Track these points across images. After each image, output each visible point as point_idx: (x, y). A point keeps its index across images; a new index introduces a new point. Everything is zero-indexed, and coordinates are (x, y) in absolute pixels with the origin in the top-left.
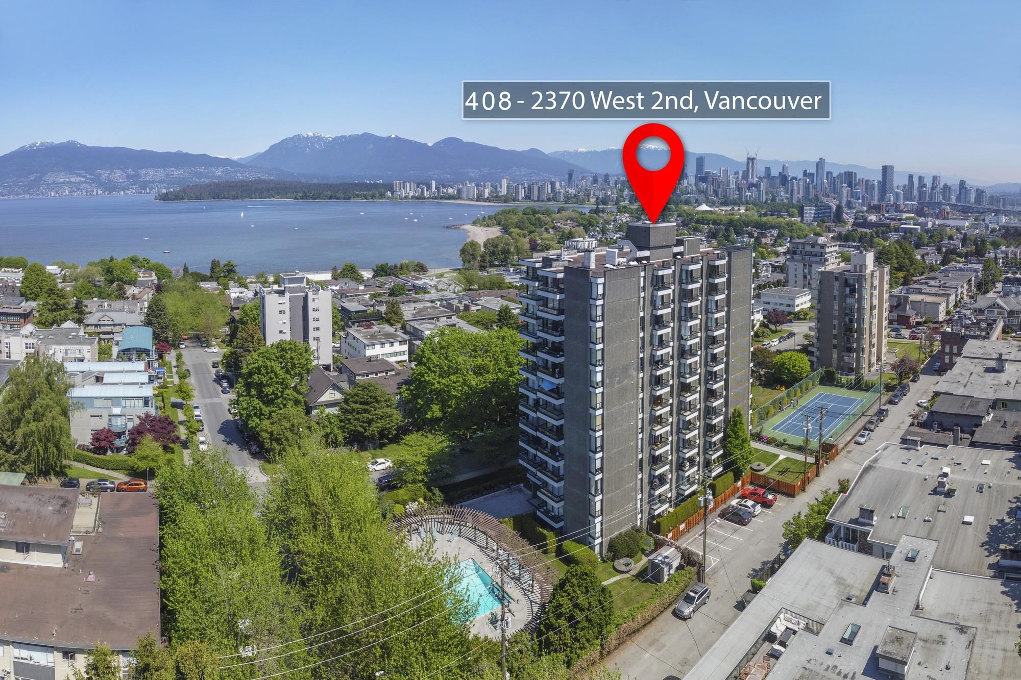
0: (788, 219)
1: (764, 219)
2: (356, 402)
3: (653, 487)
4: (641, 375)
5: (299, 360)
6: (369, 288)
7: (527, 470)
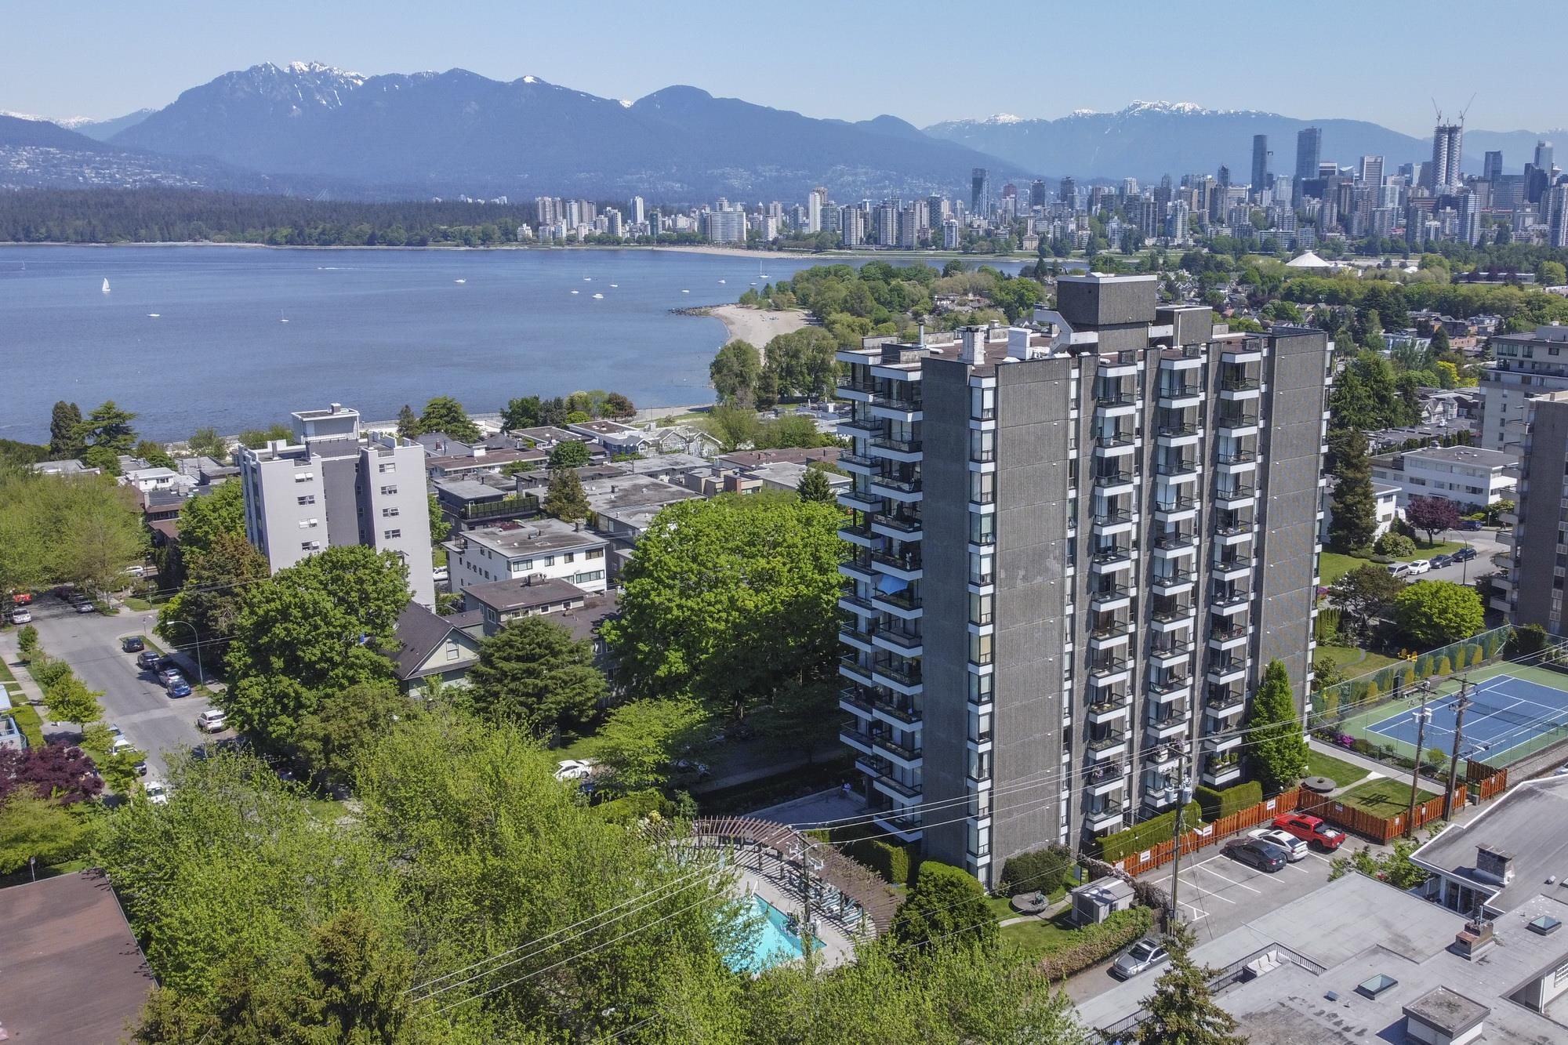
0: (1532, 289)
1: (1464, 288)
2: (507, 659)
3: (1090, 779)
4: (1070, 571)
5: (375, 583)
6: (497, 452)
7: (859, 754)
